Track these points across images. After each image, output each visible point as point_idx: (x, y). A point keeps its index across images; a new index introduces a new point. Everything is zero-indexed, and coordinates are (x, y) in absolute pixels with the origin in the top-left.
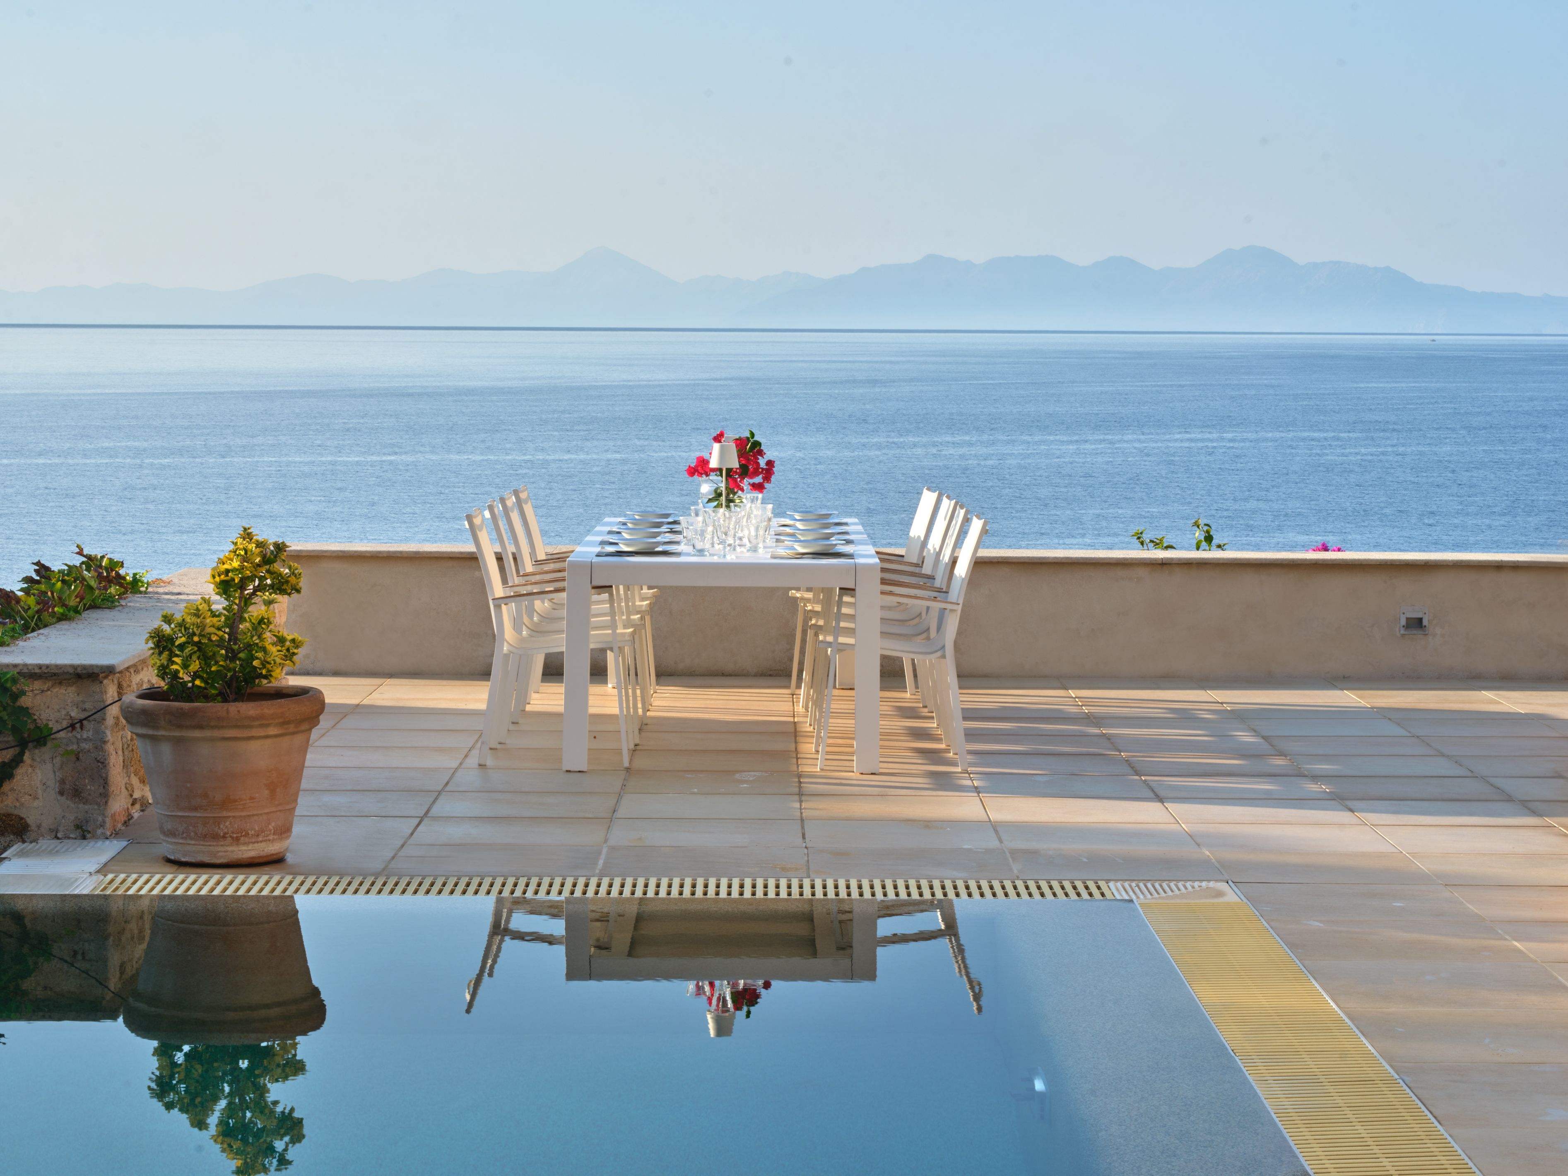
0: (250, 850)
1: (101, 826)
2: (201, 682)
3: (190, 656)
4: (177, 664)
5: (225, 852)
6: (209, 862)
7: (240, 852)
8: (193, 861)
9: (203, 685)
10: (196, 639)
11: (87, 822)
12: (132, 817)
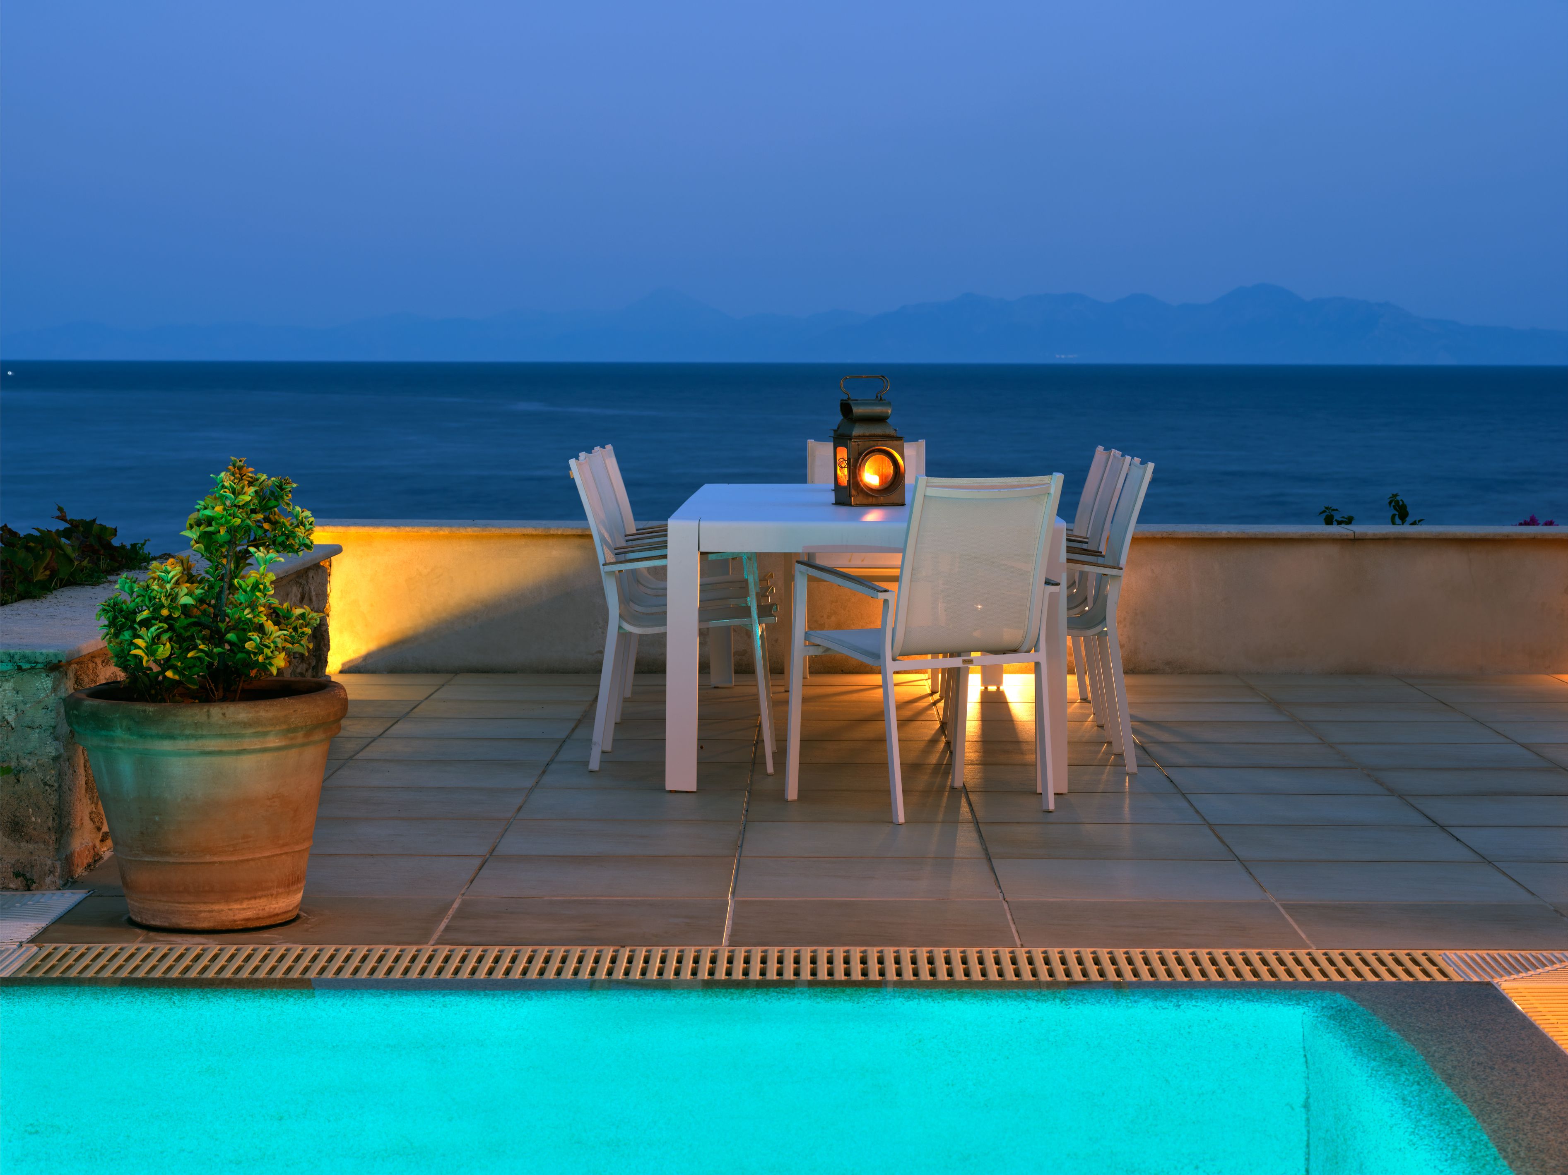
0: (244, 909)
1: (51, 872)
2: (174, 673)
3: (158, 636)
4: (140, 648)
5: (209, 911)
6: (187, 926)
7: (230, 912)
8: (166, 924)
9: (177, 677)
10: (165, 612)
11: (32, 866)
12: (101, 858)
